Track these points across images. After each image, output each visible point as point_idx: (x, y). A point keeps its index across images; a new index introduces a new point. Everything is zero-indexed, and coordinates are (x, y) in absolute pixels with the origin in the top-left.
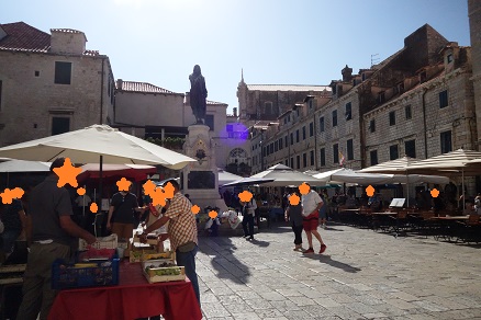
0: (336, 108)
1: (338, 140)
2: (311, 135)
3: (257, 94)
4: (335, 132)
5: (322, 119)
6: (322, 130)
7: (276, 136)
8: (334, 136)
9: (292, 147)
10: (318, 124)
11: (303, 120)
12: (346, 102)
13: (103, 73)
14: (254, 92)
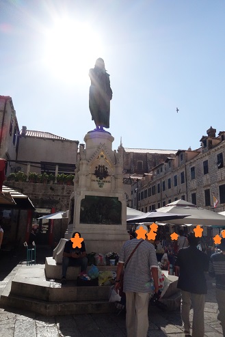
0: (207, 158)
1: (209, 185)
2: (183, 182)
3: (132, 155)
4: (206, 179)
5: (193, 169)
6: (193, 178)
7: (149, 184)
8: (205, 183)
9: (164, 193)
10: (189, 173)
11: (174, 170)
12: (218, 153)
13: (5, 112)
14: (129, 153)
